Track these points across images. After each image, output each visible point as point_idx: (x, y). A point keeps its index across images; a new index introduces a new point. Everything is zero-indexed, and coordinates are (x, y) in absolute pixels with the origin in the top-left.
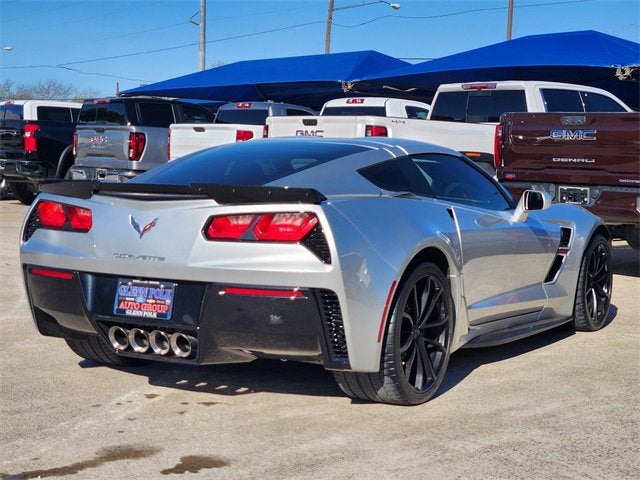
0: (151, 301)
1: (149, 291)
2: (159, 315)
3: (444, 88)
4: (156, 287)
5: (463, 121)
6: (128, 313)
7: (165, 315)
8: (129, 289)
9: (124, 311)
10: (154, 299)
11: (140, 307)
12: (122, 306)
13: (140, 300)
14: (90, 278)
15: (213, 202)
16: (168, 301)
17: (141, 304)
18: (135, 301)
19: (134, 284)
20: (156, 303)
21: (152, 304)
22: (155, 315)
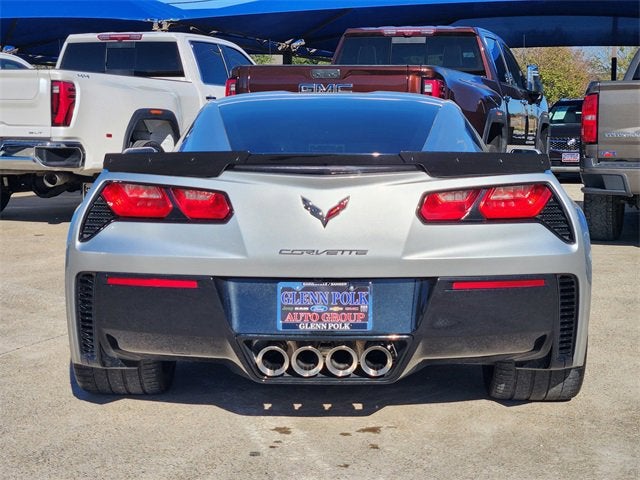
0: (336, 309)
1: (330, 296)
2: (353, 326)
3: (73, 38)
4: (341, 289)
5: (104, 72)
6: (303, 327)
7: (363, 326)
8: (298, 296)
10: (340, 305)
11: (320, 319)
12: (289, 319)
13: (318, 308)
14: (232, 287)
15: (424, 176)
16: (364, 308)
17: (320, 314)
18: (309, 311)
19: (306, 289)
20: (344, 311)
21: (339, 312)
22: (347, 327)
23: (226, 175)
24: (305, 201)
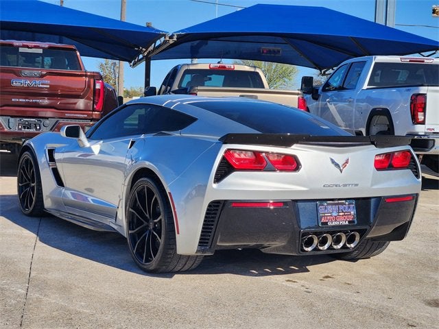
0: (341, 214)
1: (339, 208)
2: (349, 222)
4: (342, 204)
6: (330, 224)
7: (353, 222)
8: (326, 208)
9: (326, 223)
10: (343, 212)
11: (336, 219)
12: (323, 220)
13: (335, 214)
14: (300, 205)
16: (352, 213)
17: (336, 217)
18: (331, 216)
19: (328, 204)
20: (345, 215)
21: (343, 216)
22: (347, 223)
23: (295, 146)
24: (332, 160)
